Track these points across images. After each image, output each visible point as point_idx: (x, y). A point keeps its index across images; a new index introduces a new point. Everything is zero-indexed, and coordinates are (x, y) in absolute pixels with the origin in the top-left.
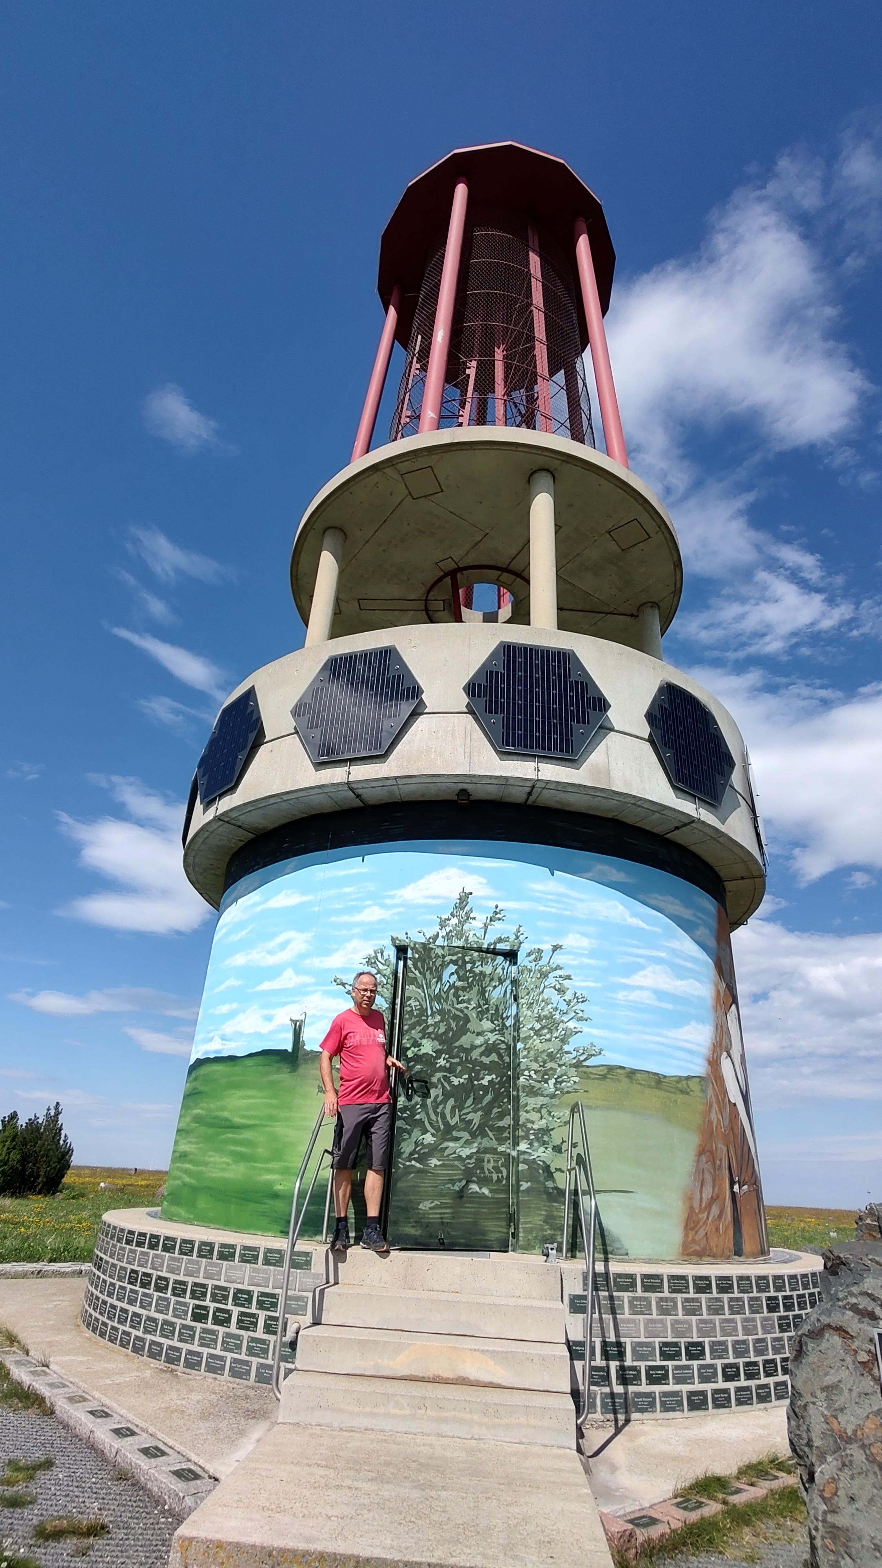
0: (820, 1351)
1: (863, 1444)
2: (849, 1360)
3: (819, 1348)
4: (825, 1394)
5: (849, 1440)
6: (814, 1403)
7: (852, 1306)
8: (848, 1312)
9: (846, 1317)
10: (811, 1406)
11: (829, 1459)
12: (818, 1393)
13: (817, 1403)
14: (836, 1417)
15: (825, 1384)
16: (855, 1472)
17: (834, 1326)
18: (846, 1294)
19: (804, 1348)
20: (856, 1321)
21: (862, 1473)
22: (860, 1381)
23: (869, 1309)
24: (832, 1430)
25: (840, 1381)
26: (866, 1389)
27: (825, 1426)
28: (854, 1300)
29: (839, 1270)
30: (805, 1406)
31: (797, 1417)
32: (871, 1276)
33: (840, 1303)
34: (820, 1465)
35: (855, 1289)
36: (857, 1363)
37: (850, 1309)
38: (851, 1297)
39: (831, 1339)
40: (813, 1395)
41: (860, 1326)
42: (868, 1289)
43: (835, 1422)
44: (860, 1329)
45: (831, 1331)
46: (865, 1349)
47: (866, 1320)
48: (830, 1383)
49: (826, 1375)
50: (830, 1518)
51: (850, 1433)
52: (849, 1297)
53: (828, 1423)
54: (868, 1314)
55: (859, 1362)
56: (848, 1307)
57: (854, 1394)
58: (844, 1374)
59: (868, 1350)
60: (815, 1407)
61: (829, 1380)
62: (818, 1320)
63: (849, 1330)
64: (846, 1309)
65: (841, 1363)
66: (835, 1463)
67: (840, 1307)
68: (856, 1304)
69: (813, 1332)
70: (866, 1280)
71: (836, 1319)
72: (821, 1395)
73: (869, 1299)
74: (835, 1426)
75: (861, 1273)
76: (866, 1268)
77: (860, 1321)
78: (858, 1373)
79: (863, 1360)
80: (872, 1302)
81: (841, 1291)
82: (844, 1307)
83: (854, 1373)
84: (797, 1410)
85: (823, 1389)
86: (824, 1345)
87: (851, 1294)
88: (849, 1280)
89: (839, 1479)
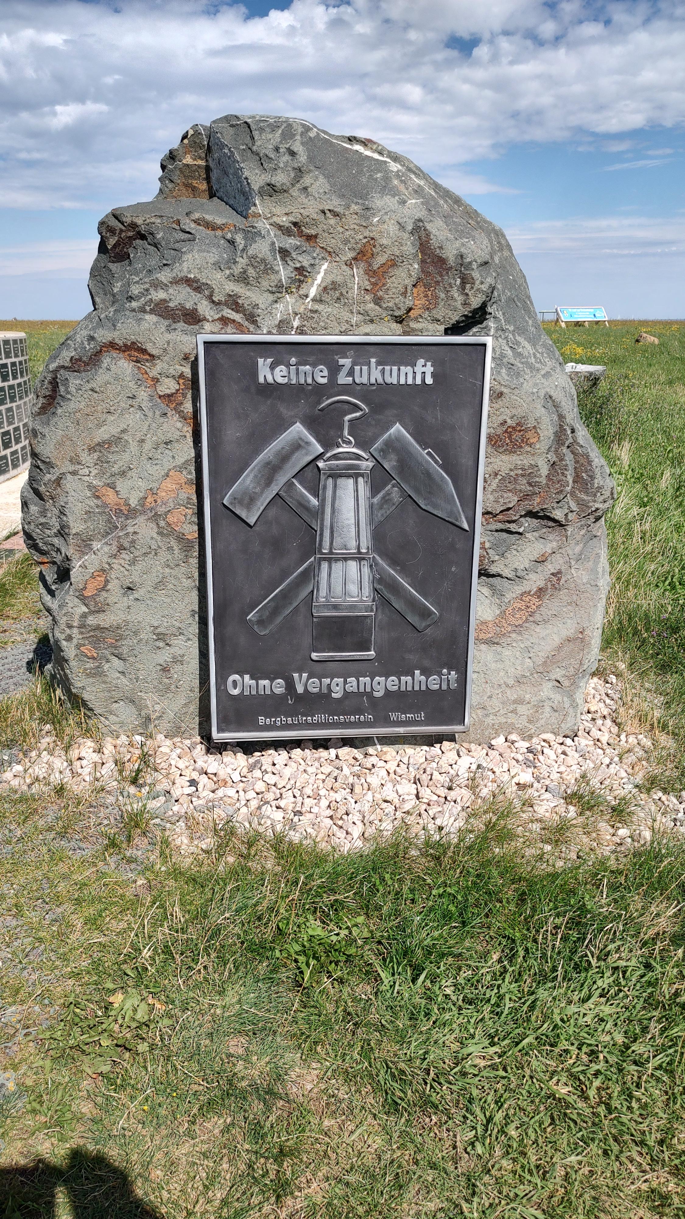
0: (92, 390)
1: (156, 513)
2: (143, 395)
3: (90, 386)
4: (96, 455)
5: (132, 513)
6: (74, 473)
7: (157, 305)
8: (147, 317)
9: (145, 325)
10: (69, 476)
11: (96, 545)
12: (85, 457)
13: (80, 472)
14: (113, 486)
15: (97, 440)
16: (137, 553)
17: (120, 343)
18: (147, 286)
19: (62, 389)
20: (163, 329)
21: (150, 553)
22: (160, 426)
23: (189, 305)
24: (105, 505)
25: (124, 431)
26: (169, 435)
27: (93, 502)
28: (161, 295)
29: (130, 250)
30: (58, 482)
31: (42, 499)
32: (196, 248)
33: (134, 304)
34: (80, 558)
35: (164, 276)
36: (156, 397)
37: (152, 312)
38: (156, 290)
39: (113, 367)
40: (75, 460)
41: (168, 336)
42: (190, 272)
43: (111, 492)
44: (168, 343)
45: (115, 354)
46: (174, 373)
47: (181, 325)
48: (106, 437)
49: (99, 426)
50: (91, 620)
51: (133, 502)
52: (152, 291)
53: (98, 497)
54: (185, 315)
55: (160, 397)
56: (148, 308)
57: (148, 445)
58: (133, 419)
59: (177, 375)
60: (76, 477)
61: (103, 434)
62: (91, 338)
63: (149, 347)
64: (145, 311)
65: (130, 402)
66: (106, 549)
67: (134, 310)
68: (165, 301)
69: (80, 360)
70: (185, 258)
71: (124, 332)
72: (87, 458)
73: (188, 289)
74: (111, 498)
75: (177, 246)
76: (187, 235)
77: (169, 329)
78: (158, 413)
79: (168, 392)
80: (193, 294)
81: (137, 282)
82: (142, 310)
83: (150, 414)
84: (42, 489)
85: (91, 449)
86: (101, 377)
87: (157, 285)
88: (154, 262)
89: (112, 568)
